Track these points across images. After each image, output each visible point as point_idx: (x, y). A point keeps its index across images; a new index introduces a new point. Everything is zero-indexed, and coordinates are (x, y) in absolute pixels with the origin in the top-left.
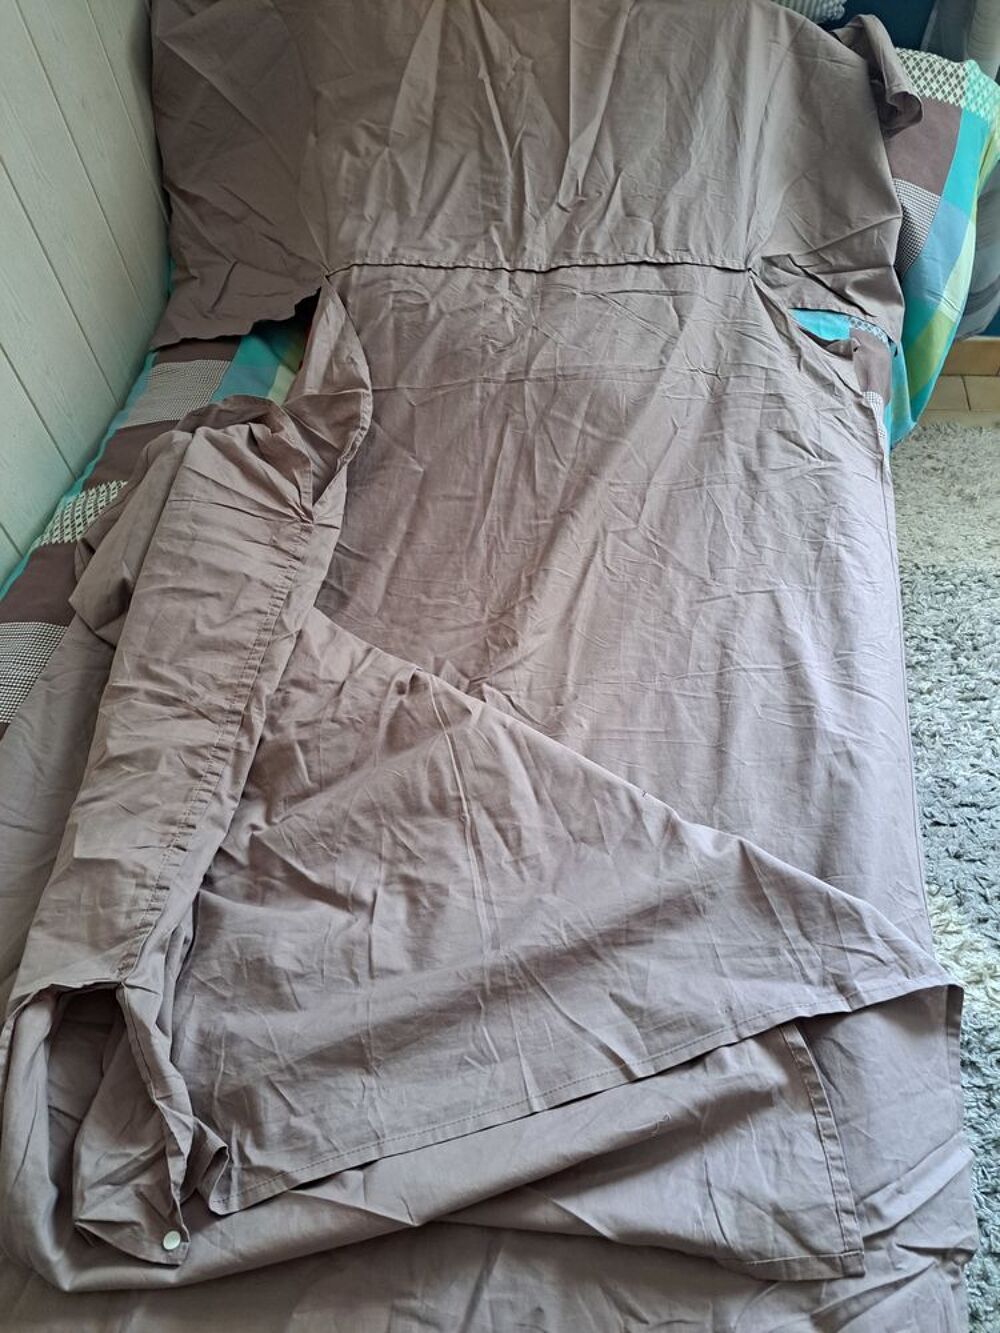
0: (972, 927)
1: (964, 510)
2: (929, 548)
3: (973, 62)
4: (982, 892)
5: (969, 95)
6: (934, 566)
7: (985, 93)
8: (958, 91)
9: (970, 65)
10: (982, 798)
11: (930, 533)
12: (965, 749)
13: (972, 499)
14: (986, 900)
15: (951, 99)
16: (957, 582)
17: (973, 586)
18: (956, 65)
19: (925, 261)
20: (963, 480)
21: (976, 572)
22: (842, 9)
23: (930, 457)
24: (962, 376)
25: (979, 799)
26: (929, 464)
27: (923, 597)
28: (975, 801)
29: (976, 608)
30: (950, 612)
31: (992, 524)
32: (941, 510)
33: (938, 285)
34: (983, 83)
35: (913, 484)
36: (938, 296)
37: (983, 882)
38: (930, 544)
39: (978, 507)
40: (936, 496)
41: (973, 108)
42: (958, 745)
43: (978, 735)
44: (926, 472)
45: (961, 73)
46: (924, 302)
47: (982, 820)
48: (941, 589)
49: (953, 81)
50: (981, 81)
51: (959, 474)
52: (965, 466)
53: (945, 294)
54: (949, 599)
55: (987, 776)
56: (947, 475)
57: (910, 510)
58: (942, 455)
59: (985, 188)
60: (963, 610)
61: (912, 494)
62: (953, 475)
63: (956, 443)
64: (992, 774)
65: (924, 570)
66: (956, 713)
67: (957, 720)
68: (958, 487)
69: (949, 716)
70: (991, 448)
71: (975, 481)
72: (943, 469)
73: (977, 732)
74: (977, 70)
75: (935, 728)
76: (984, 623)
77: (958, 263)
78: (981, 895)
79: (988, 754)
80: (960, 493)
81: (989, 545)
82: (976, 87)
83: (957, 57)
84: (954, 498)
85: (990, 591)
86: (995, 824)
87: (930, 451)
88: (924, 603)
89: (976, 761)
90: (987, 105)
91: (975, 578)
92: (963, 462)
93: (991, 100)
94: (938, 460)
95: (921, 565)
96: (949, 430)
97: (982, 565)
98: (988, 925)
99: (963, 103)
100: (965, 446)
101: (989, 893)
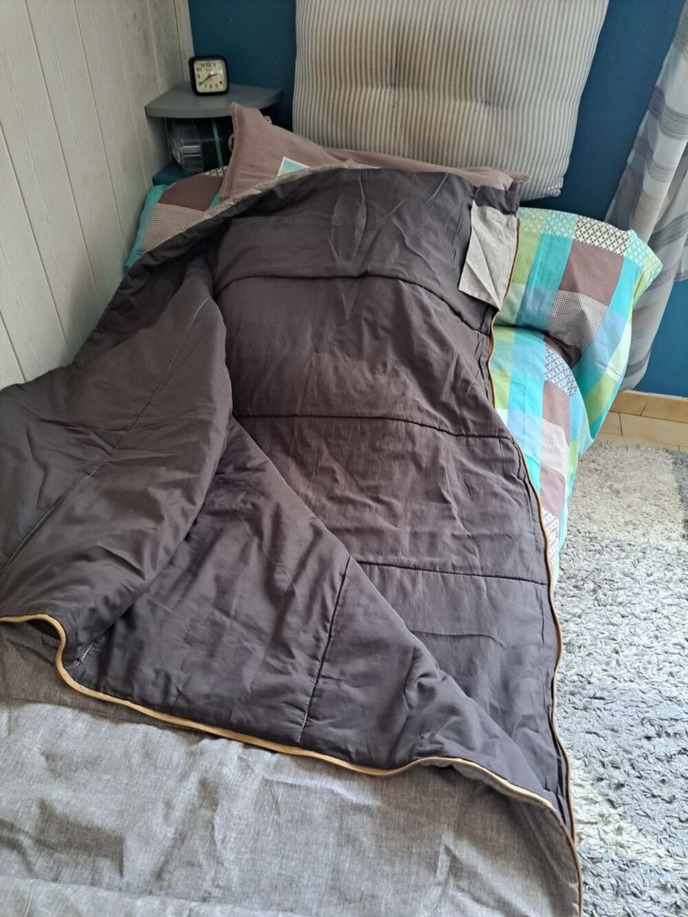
0: (592, 784)
1: (612, 498)
2: (588, 520)
3: (633, 231)
4: (602, 760)
5: (629, 250)
6: (590, 533)
7: (639, 249)
8: (623, 247)
9: (631, 233)
10: (607, 694)
11: (589, 511)
12: (599, 657)
13: (618, 492)
14: (604, 765)
15: (618, 251)
16: (604, 545)
17: (614, 549)
18: (622, 232)
19: (597, 344)
20: (613, 479)
21: (616, 540)
22: (559, 191)
23: (594, 461)
24: (619, 413)
25: (605, 694)
26: (592, 466)
27: (581, 551)
28: (603, 696)
29: (614, 564)
30: (597, 564)
31: (629, 510)
32: (598, 497)
33: (605, 359)
34: (638, 244)
35: (581, 478)
36: (605, 365)
37: (603, 752)
38: (589, 518)
39: (621, 498)
40: (595, 487)
41: (631, 257)
42: (595, 654)
43: (609, 650)
44: (590, 471)
45: (625, 237)
46: (596, 367)
47: (605, 710)
48: (594, 548)
49: (620, 241)
50: (637, 242)
51: (611, 475)
52: (615, 470)
53: (610, 364)
54: (598, 556)
55: (612, 679)
56: (603, 474)
57: (578, 494)
58: (601, 461)
59: (637, 305)
60: (606, 564)
61: (581, 484)
62: (607, 475)
63: (611, 455)
64: (615, 678)
65: (583, 534)
66: (595, 633)
67: (596, 638)
68: (609, 483)
69: (591, 635)
70: (632, 461)
71: (621, 481)
72: (601, 470)
73: (608, 647)
74: (635, 236)
75: (581, 642)
76: (619, 575)
77: (619, 346)
78: (601, 762)
79: (614, 663)
80: (610, 487)
81: (626, 524)
82: (634, 246)
83: (624, 227)
84: (606, 490)
85: (624, 554)
86: (614, 713)
87: (594, 457)
88: (581, 556)
89: (605, 668)
90: (640, 257)
91: (616, 544)
92: (614, 467)
93: (643, 254)
94: (599, 464)
95: (581, 530)
96: (607, 446)
97: (620, 536)
98: (604, 783)
99: (625, 254)
100: (616, 457)
101: (606, 760)
